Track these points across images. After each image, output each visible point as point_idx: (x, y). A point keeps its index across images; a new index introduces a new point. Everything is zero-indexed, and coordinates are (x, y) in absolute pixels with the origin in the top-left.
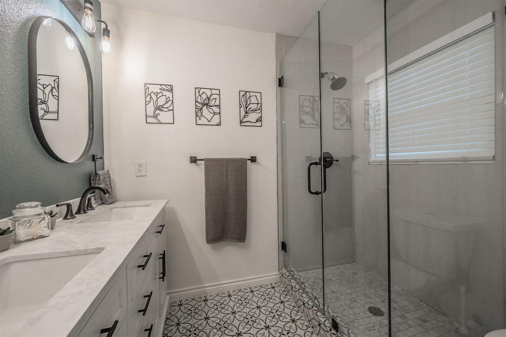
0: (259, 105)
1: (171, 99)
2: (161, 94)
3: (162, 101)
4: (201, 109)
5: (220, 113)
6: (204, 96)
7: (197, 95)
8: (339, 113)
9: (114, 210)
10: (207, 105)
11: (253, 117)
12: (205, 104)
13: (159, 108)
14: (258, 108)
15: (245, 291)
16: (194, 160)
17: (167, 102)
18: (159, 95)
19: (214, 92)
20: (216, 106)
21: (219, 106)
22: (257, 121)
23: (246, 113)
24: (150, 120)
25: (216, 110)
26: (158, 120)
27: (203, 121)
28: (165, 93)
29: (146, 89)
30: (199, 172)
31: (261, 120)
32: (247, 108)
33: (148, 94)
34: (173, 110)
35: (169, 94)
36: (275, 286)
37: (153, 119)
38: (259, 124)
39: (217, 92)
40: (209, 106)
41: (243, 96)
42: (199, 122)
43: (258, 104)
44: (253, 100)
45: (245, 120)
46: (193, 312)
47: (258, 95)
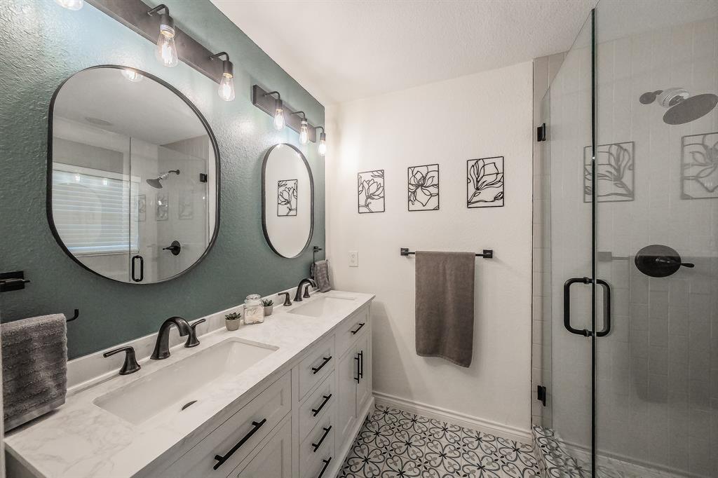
0: (500, 176)
1: (382, 185)
2: (372, 182)
3: (373, 189)
4: (415, 191)
5: (438, 194)
6: (419, 176)
7: (411, 175)
8: (701, 165)
9: (327, 299)
10: (422, 185)
11: (488, 194)
12: (419, 186)
13: (370, 197)
14: (498, 180)
15: (469, 433)
16: (405, 252)
17: (378, 189)
18: (371, 183)
19: (431, 168)
20: (433, 185)
21: (437, 186)
22: (496, 198)
23: (478, 189)
24: (362, 210)
25: (433, 190)
26: (369, 209)
27: (417, 206)
28: (376, 180)
29: (359, 178)
30: (410, 265)
31: (503, 197)
32: (478, 182)
33: (360, 184)
34: (383, 197)
35: (380, 180)
36: (521, 449)
37: (364, 208)
38: (499, 202)
39: (435, 168)
40: (425, 187)
41: (473, 166)
42: (412, 207)
43: (497, 174)
44: (490, 169)
45: (475, 199)
46: (396, 428)
47: (499, 162)
